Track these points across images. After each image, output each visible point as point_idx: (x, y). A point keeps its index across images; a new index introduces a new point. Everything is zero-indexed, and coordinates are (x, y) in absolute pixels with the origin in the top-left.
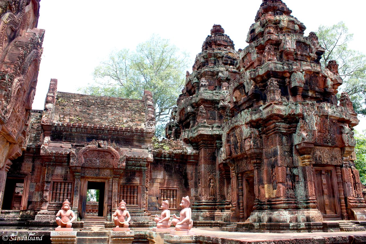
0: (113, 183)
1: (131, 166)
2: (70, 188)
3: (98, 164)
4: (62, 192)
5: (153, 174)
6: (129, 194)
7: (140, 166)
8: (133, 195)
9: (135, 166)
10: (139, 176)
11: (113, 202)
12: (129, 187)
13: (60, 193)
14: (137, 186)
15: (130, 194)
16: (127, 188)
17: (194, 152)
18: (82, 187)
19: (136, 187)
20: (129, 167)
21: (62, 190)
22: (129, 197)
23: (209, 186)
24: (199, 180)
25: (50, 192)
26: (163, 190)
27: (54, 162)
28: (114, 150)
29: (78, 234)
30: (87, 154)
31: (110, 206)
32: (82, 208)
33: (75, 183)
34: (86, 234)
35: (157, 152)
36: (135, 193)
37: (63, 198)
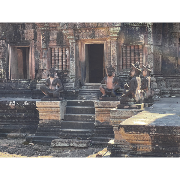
0: (110, 45)
8: (138, 57)
10: (144, 33)
12: (133, 47)
13: (59, 60)
14: (142, 46)
16: (130, 49)
21: (60, 56)
25: (48, 60)
33: (70, 49)
34: (76, 104)
36: (140, 54)
37: (63, 65)
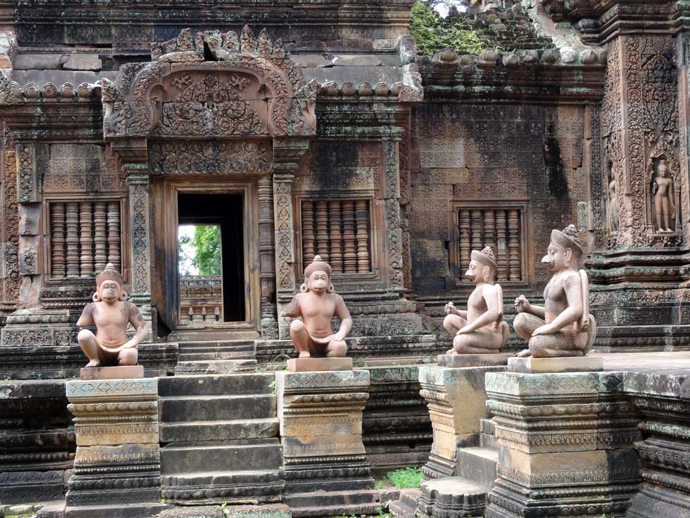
0: (272, 195)
1: (336, 124)
2: (112, 221)
3: (210, 125)
4: (85, 237)
5: (422, 150)
6: (337, 232)
7: (374, 122)
8: (352, 237)
9: (352, 123)
10: (373, 163)
11: (278, 264)
12: (336, 206)
13: (79, 245)
14: (367, 202)
15: (342, 232)
16: (328, 210)
17: (586, 52)
18: (158, 215)
19: (362, 206)
20: (331, 130)
21: (85, 230)
22: (336, 245)
23: (652, 188)
24: (610, 164)
25: (41, 242)
26: (466, 214)
27: (43, 128)
28: (269, 64)
29: (164, 388)
30: (166, 86)
31: (268, 279)
32: (164, 294)
33: (132, 205)
34: (190, 387)
35: (439, 65)
36: (359, 227)
37: (94, 262)
